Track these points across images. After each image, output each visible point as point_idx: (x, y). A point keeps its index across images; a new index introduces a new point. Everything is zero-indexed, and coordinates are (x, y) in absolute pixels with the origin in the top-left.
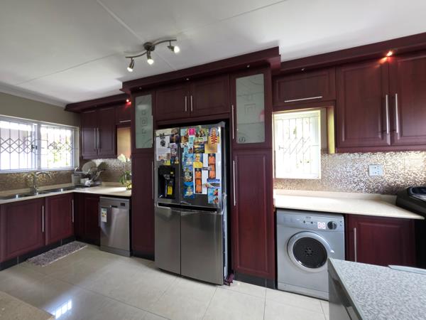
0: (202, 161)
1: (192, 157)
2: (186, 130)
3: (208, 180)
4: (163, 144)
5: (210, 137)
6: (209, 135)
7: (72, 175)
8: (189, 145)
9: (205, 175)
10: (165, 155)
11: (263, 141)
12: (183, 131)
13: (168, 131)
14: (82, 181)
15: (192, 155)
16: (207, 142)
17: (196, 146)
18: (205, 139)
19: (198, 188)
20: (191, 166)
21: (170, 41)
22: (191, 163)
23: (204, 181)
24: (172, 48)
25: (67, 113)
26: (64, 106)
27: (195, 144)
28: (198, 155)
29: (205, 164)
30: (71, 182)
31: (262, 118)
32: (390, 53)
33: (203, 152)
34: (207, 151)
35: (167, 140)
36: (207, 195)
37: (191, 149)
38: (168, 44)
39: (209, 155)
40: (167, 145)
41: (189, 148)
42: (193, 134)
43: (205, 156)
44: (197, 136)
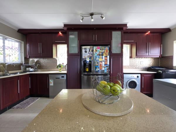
0: (102, 58)
1: (99, 57)
2: (96, 47)
3: (104, 65)
4: (86, 52)
5: (105, 50)
6: (105, 49)
7: (21, 66)
8: (98, 53)
9: (103, 63)
10: (87, 56)
11: (120, 53)
12: (95, 48)
13: (89, 47)
14: (27, 69)
15: (98, 56)
16: (104, 52)
17: (100, 53)
18: (103, 51)
19: (101, 68)
20: (98, 60)
21: (101, 14)
22: (98, 59)
23: (103, 65)
24: (102, 18)
25: (18, 34)
26: (17, 30)
27: (99, 52)
28: (101, 56)
29: (104, 59)
30: (21, 70)
31: (120, 46)
32: (149, 32)
33: (103, 55)
34: (104, 55)
35: (88, 50)
36: (104, 70)
37: (98, 54)
38: (101, 15)
39: (105, 56)
40: (88, 52)
41: (97, 54)
42: (99, 49)
43: (104, 57)
44: (101, 49)
